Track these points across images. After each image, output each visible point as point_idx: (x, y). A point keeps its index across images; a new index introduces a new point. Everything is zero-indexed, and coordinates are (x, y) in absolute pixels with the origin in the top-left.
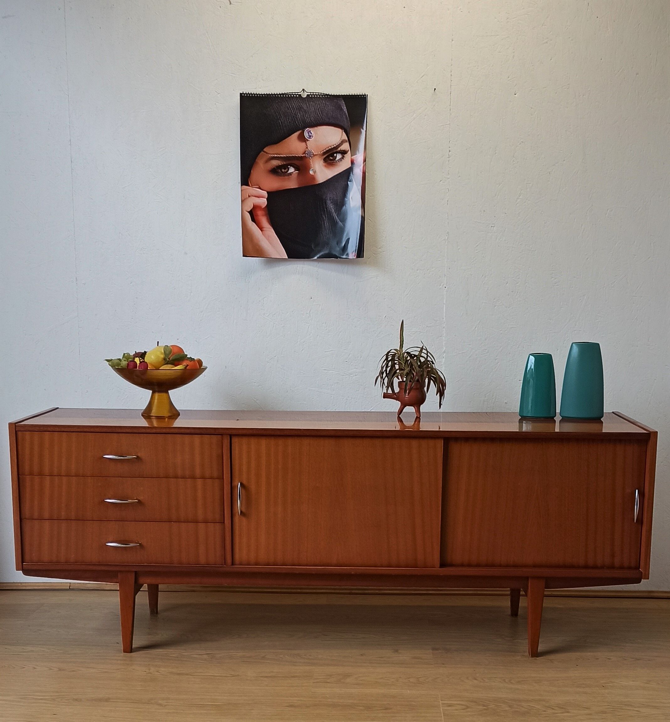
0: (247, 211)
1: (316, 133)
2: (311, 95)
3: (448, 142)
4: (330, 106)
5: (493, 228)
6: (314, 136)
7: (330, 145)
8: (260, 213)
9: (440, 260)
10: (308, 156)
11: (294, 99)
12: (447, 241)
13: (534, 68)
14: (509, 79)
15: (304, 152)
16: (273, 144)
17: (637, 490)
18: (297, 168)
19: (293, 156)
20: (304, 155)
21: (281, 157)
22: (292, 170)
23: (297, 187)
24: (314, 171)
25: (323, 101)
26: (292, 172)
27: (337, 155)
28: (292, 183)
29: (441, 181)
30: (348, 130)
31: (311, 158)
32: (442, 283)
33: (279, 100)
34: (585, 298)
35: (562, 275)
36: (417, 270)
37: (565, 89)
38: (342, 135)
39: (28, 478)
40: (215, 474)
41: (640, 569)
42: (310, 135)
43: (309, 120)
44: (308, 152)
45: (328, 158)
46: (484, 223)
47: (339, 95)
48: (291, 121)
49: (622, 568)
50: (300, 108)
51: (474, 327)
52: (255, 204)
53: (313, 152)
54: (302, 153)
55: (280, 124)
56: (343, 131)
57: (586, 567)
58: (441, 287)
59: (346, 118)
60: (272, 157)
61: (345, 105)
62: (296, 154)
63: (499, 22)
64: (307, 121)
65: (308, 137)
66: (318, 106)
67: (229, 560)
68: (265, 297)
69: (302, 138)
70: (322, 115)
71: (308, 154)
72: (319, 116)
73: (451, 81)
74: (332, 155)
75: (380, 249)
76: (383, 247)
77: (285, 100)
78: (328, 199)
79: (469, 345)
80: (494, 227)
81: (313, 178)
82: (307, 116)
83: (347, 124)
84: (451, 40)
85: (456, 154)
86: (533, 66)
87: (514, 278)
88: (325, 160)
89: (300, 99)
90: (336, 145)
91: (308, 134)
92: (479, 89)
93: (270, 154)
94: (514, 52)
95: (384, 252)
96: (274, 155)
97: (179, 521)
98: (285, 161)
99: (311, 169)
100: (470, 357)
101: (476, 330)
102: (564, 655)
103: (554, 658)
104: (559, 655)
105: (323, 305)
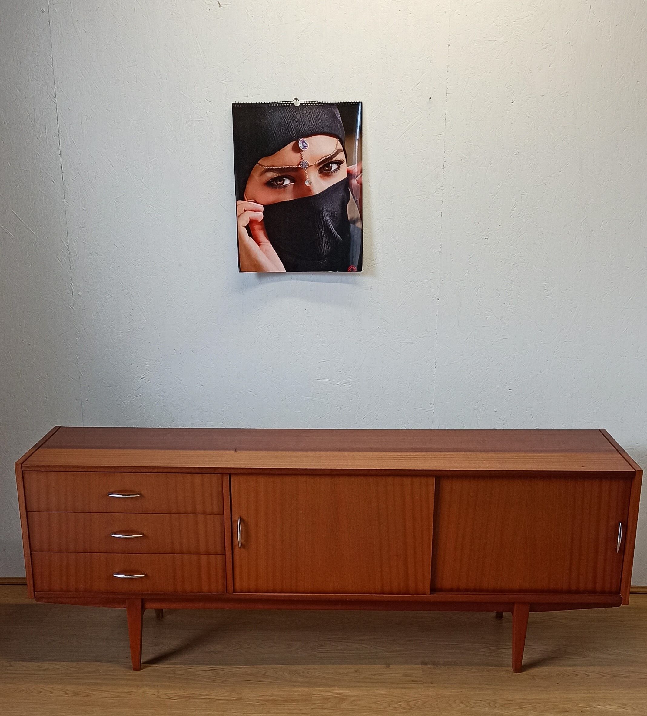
0: (243, 226)
1: (311, 144)
2: (304, 103)
3: (444, 152)
4: (324, 115)
5: (486, 240)
6: (308, 145)
7: (325, 155)
8: (256, 227)
9: (433, 272)
10: (303, 167)
11: (287, 108)
12: (440, 253)
13: (532, 75)
14: (506, 86)
15: (299, 163)
16: (267, 156)
17: (620, 524)
18: (292, 180)
19: (288, 168)
20: (299, 166)
21: (276, 169)
22: (287, 182)
23: (293, 199)
24: (309, 182)
25: (317, 110)
26: (288, 184)
27: (333, 166)
28: (288, 196)
29: (435, 192)
30: (343, 139)
31: (306, 168)
32: (435, 295)
33: (272, 110)
34: (576, 310)
35: (554, 287)
37: (564, 98)
38: (337, 144)
39: (36, 515)
40: (216, 510)
41: (620, 594)
42: (305, 145)
43: (303, 131)
44: (303, 163)
45: (324, 169)
46: (477, 235)
47: (333, 103)
48: (285, 131)
49: (603, 592)
50: (294, 117)
51: (466, 338)
52: (251, 219)
53: (308, 163)
54: (297, 164)
55: (274, 134)
56: (338, 140)
57: (569, 592)
58: (433, 298)
59: (341, 127)
60: (267, 169)
61: (339, 114)
62: (292, 166)
63: (497, 26)
64: (301, 131)
65: (303, 147)
66: (312, 115)
67: (231, 589)
68: (260, 309)
69: (297, 149)
70: (316, 123)
71: (303, 165)
72: (313, 125)
73: (447, 88)
74: (327, 165)
76: (376, 259)
77: (278, 110)
78: (325, 211)
79: (461, 355)
80: (488, 239)
81: (309, 189)
82: (300, 125)
83: (341, 133)
84: (448, 45)
85: (451, 165)
86: (531, 73)
87: (506, 290)
88: (321, 171)
89: (293, 108)
90: (332, 155)
91: (303, 144)
92: (476, 97)
93: (265, 166)
94: (512, 58)
95: (377, 264)
96: (268, 167)
97: (182, 553)
98: (280, 173)
99: (307, 180)
100: (461, 367)
101: (467, 341)
102: (545, 670)
103: (536, 673)
104: (541, 669)
105: (317, 316)
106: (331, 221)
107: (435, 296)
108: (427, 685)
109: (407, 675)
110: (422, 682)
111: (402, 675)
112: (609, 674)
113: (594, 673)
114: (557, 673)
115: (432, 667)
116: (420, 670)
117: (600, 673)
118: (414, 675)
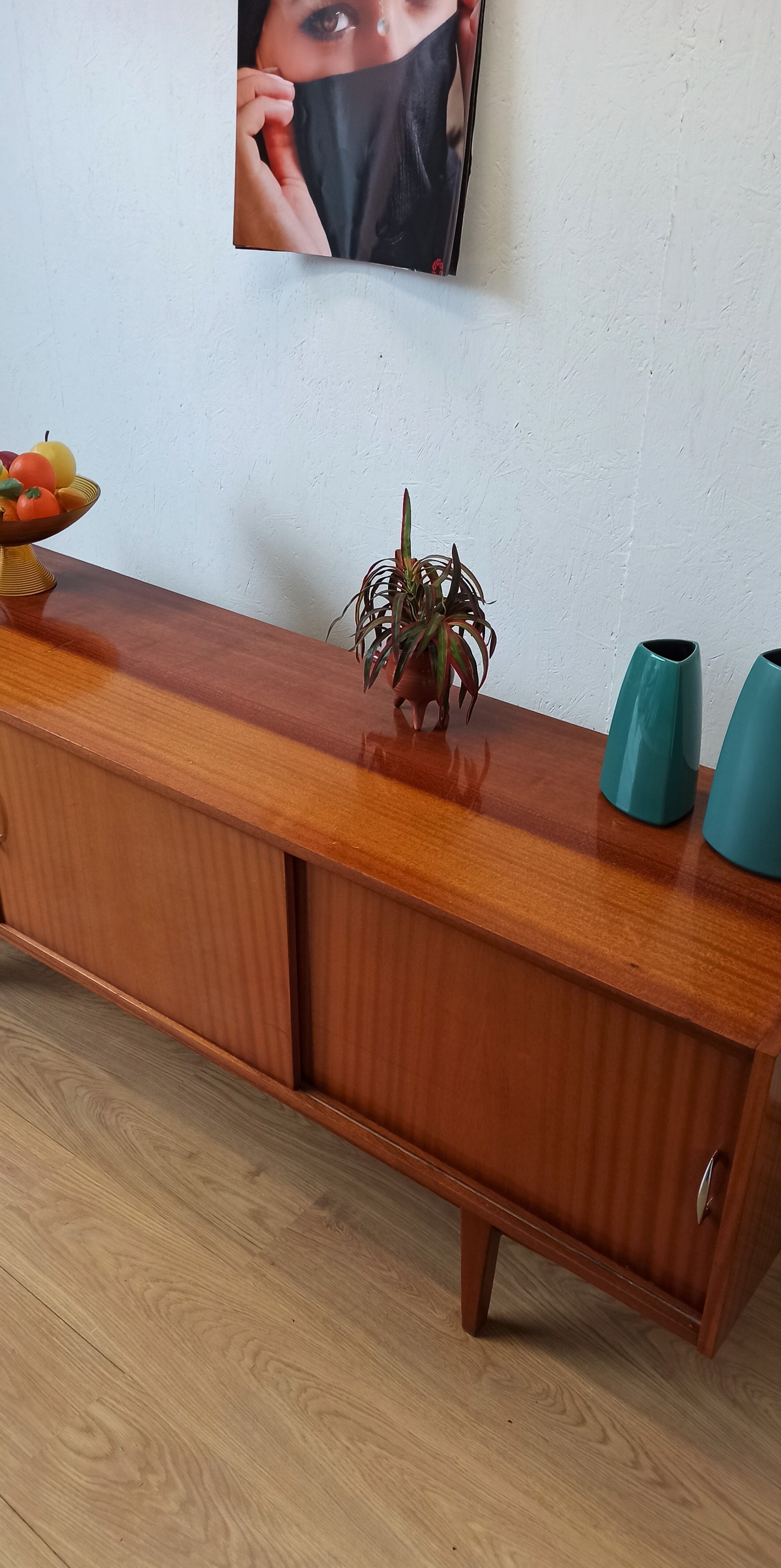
0: (251, 135)
8: (278, 138)
9: (645, 296)
12: (667, 243)
18: (353, 18)
22: (342, 23)
23: (351, 71)
24: (386, 24)
26: (344, 30)
28: (341, 60)
36: (593, 316)
51: (706, 489)
52: (267, 117)
58: (641, 369)
68: (304, 341)
75: (515, 251)
76: (521, 245)
78: (410, 107)
79: (685, 531)
95: (523, 258)
99: (381, 20)
100: (686, 562)
101: (708, 498)
102: (535, 1362)
103: (503, 1359)
104: (526, 1355)
105: (402, 376)
106: (418, 134)
107: (645, 362)
108: (258, 1263)
109: (257, 1216)
110: (257, 1251)
111: (250, 1209)
112: (655, 1469)
113: (628, 1441)
114: (546, 1388)
115: (328, 1219)
116: (296, 1214)
117: (639, 1451)
118: (270, 1223)
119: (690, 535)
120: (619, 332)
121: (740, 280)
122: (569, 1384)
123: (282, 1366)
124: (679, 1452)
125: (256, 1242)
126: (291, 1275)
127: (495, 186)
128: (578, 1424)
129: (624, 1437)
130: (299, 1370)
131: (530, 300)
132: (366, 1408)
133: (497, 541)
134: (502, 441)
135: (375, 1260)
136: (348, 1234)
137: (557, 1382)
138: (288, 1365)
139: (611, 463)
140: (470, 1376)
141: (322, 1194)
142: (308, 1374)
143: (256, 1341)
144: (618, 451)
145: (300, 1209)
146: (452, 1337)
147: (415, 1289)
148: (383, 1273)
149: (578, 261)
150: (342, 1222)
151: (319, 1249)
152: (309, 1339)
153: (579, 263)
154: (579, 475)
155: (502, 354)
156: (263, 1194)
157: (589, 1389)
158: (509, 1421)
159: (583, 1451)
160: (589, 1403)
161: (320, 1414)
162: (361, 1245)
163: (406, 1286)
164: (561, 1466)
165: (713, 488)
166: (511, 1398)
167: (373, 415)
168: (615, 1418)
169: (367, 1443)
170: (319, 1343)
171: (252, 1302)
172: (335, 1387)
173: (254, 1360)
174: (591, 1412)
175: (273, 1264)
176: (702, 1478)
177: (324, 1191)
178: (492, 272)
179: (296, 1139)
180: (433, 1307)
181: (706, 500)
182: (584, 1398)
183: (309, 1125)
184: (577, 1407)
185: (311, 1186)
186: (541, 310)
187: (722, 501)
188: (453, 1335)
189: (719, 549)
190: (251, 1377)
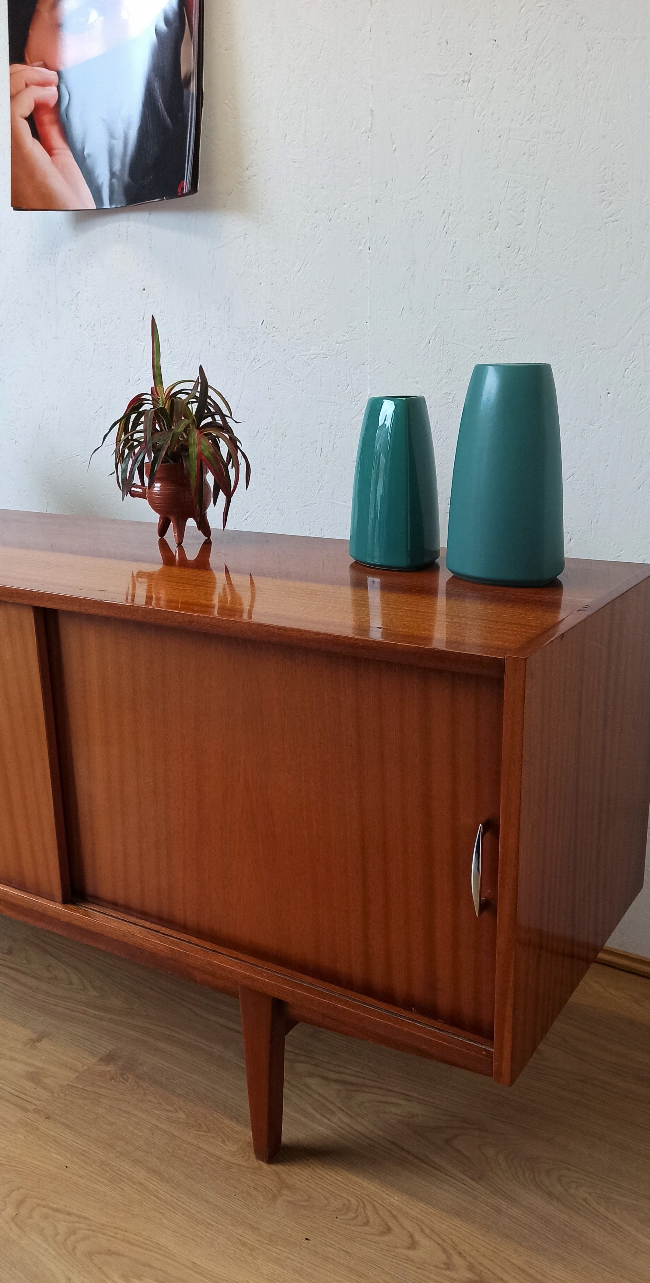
0: (23, 118)
5: (465, 84)
8: (46, 118)
9: (357, 185)
12: (369, 135)
23: (103, 53)
26: (95, 21)
28: (94, 46)
36: (316, 212)
46: (446, 75)
51: (427, 341)
52: (36, 102)
58: (361, 249)
75: (248, 172)
81: (126, 26)
87: (511, 212)
101: (429, 348)
102: (334, 1180)
103: (300, 1181)
104: (325, 1175)
105: (162, 303)
106: (159, 89)
107: (363, 241)
108: (31, 1119)
109: (35, 1077)
110: (31, 1107)
111: (28, 1072)
112: (471, 1268)
113: (438, 1244)
114: (347, 1203)
115: (112, 1072)
116: (77, 1071)
117: (452, 1252)
118: (48, 1081)
119: (418, 386)
120: (339, 221)
121: (432, 151)
122: (372, 1197)
123: (50, 1212)
124: (496, 1248)
125: (31, 1100)
126: (68, 1126)
127: (226, 122)
128: (383, 1233)
129: (434, 1241)
130: (69, 1214)
131: (263, 210)
132: (145, 1243)
133: (256, 432)
134: (252, 339)
135: (161, 1104)
136: (133, 1084)
137: (359, 1197)
138: (57, 1210)
139: (345, 337)
140: (262, 1200)
141: (108, 1051)
142: (79, 1217)
143: (21, 1190)
144: (349, 325)
145: (83, 1066)
146: (243, 1167)
147: (204, 1126)
148: (170, 1114)
149: (300, 168)
150: (127, 1074)
151: (101, 1100)
152: (83, 1183)
153: (300, 169)
154: (319, 354)
155: (244, 262)
156: (43, 1057)
157: (394, 1198)
158: (306, 1239)
159: (390, 1259)
160: (394, 1212)
161: (90, 1255)
162: (147, 1092)
163: (195, 1124)
164: (366, 1276)
165: (433, 338)
166: (307, 1217)
167: (141, 343)
168: (423, 1223)
169: (142, 1278)
170: (94, 1185)
171: (21, 1154)
172: (110, 1227)
173: (18, 1208)
174: (397, 1220)
175: (48, 1118)
176: (523, 1271)
177: (110, 1049)
178: (230, 195)
179: (84, 1008)
180: (224, 1140)
181: (428, 350)
182: (389, 1208)
183: (98, 995)
184: (381, 1217)
185: (97, 1046)
186: (273, 216)
187: (441, 348)
188: (245, 1164)
189: (444, 392)
190: (12, 1225)
